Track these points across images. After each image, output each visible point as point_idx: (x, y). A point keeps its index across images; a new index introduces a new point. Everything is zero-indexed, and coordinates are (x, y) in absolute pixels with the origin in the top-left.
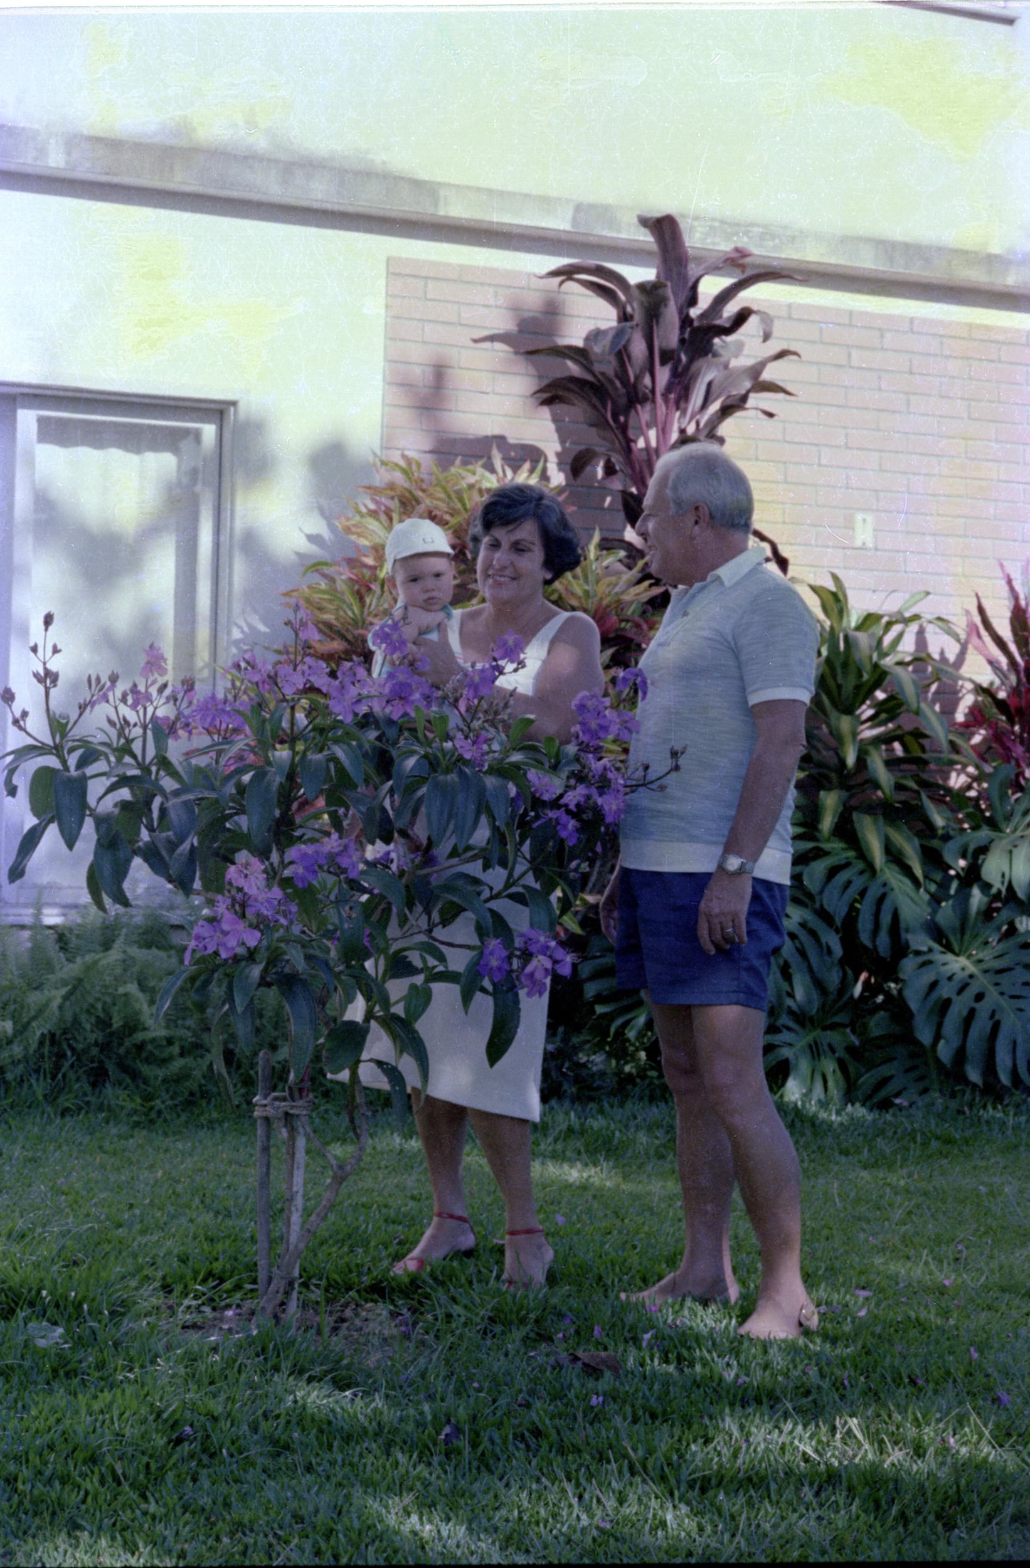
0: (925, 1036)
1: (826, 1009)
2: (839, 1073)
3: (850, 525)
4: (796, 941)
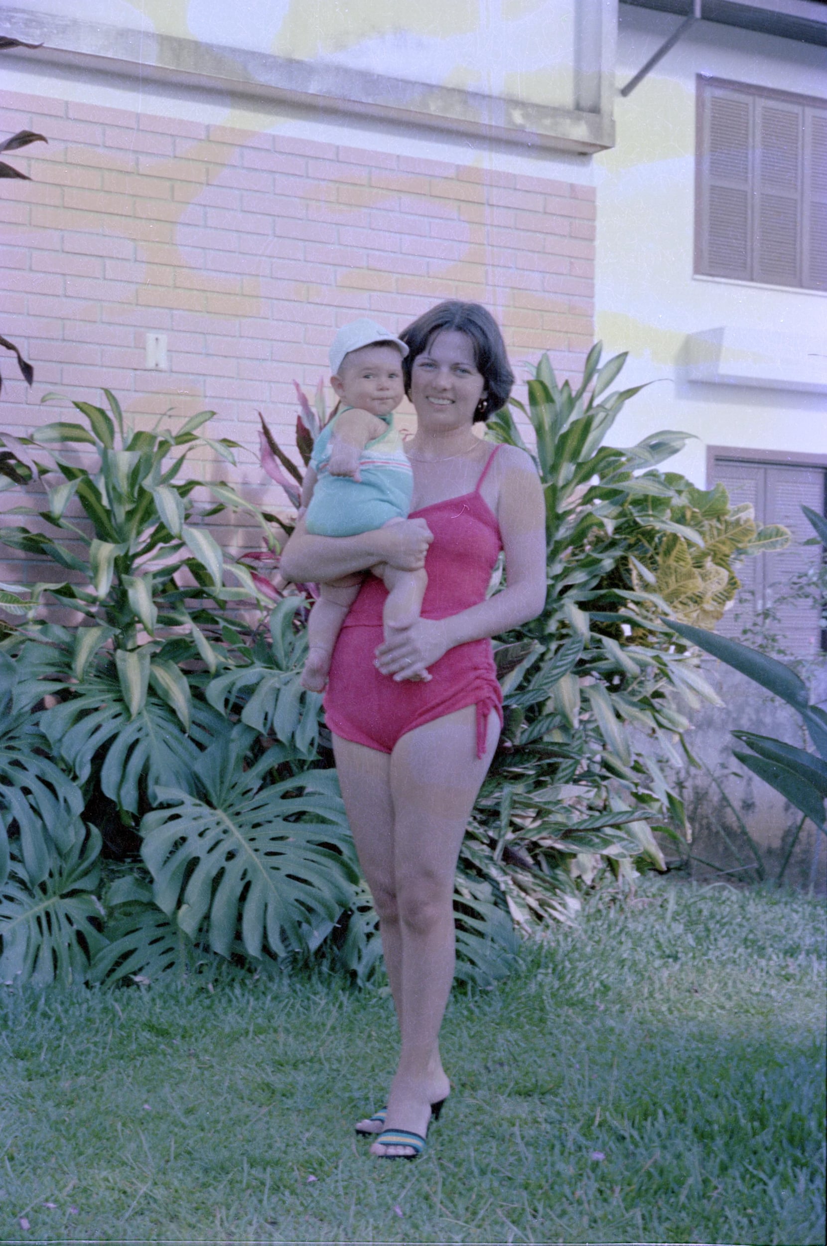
0: (166, 903)
1: (65, 874)
2: (77, 948)
3: (141, 346)
4: (30, 796)
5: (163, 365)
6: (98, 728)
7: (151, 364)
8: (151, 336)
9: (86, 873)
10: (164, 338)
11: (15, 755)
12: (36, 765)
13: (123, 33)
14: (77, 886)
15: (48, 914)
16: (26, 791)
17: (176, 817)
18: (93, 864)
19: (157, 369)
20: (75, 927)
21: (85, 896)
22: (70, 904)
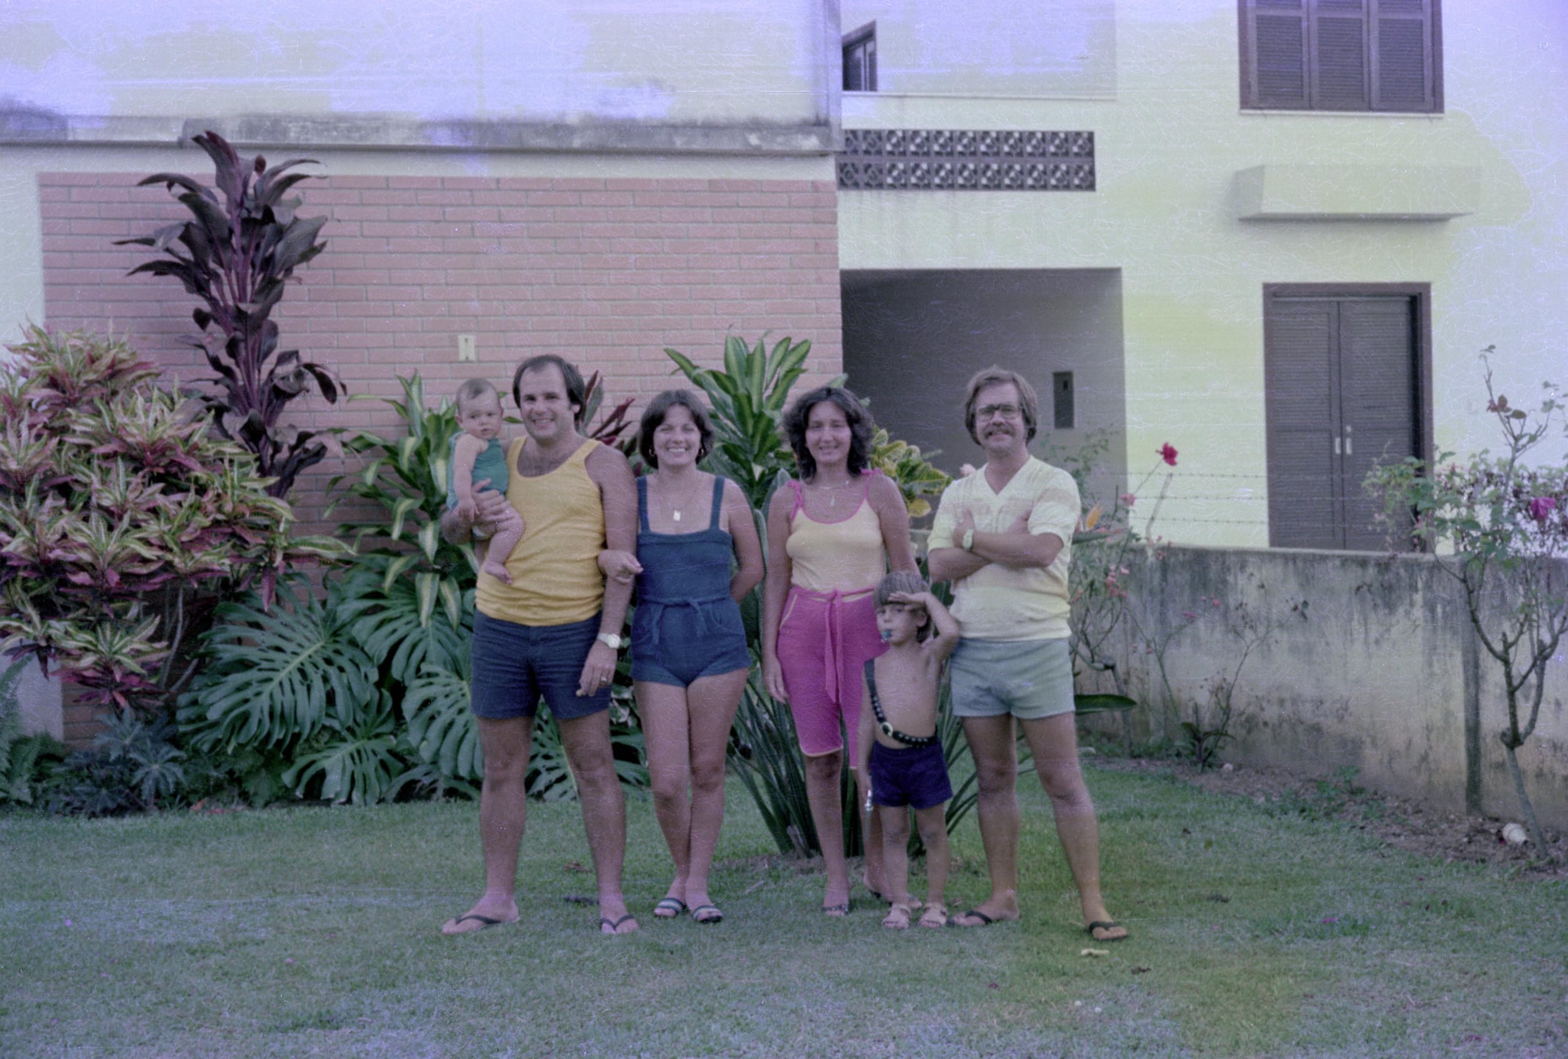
1: (369, 725)
2: (381, 772)
3: (454, 344)
4: (344, 675)
5: (472, 357)
6: (394, 631)
7: (462, 357)
8: (461, 338)
9: (383, 722)
10: (472, 338)
11: (338, 646)
12: (349, 652)
13: (422, 126)
14: (380, 730)
15: (359, 752)
16: (341, 669)
17: (431, 684)
18: (389, 714)
19: (467, 360)
20: (379, 757)
21: (386, 737)
22: (374, 744)
